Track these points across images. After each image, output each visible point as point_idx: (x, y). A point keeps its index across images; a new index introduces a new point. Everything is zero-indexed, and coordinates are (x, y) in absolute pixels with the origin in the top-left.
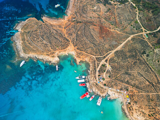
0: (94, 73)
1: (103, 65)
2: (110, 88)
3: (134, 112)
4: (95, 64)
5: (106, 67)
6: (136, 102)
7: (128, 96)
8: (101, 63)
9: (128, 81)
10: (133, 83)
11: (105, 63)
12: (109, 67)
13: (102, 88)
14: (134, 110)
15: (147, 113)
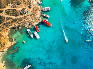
0: (20, 21)
1: (8, 14)
2: (31, 2)
4: (9, 23)
5: (8, 10)
8: (6, 16)
11: (4, 12)
12: (9, 7)
13: (33, 9)
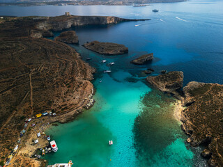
3: (68, 103)
7: (38, 116)
14: (65, 103)
15: (66, 89)
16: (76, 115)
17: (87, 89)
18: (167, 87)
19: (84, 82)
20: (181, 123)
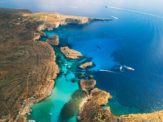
3: (41, 94)
6: (34, 93)
7: (29, 99)
9: (15, 99)
10: (17, 96)
13: (18, 121)
15: (41, 86)
16: (43, 100)
17: (51, 85)
18: (86, 88)
19: (50, 81)
20: (80, 109)
